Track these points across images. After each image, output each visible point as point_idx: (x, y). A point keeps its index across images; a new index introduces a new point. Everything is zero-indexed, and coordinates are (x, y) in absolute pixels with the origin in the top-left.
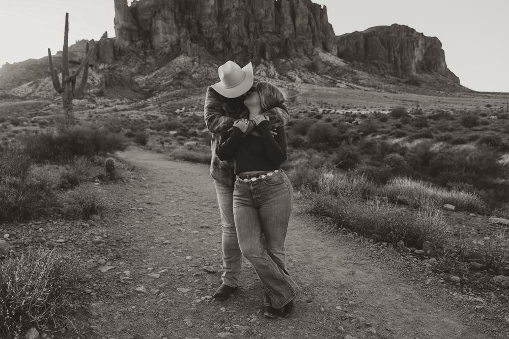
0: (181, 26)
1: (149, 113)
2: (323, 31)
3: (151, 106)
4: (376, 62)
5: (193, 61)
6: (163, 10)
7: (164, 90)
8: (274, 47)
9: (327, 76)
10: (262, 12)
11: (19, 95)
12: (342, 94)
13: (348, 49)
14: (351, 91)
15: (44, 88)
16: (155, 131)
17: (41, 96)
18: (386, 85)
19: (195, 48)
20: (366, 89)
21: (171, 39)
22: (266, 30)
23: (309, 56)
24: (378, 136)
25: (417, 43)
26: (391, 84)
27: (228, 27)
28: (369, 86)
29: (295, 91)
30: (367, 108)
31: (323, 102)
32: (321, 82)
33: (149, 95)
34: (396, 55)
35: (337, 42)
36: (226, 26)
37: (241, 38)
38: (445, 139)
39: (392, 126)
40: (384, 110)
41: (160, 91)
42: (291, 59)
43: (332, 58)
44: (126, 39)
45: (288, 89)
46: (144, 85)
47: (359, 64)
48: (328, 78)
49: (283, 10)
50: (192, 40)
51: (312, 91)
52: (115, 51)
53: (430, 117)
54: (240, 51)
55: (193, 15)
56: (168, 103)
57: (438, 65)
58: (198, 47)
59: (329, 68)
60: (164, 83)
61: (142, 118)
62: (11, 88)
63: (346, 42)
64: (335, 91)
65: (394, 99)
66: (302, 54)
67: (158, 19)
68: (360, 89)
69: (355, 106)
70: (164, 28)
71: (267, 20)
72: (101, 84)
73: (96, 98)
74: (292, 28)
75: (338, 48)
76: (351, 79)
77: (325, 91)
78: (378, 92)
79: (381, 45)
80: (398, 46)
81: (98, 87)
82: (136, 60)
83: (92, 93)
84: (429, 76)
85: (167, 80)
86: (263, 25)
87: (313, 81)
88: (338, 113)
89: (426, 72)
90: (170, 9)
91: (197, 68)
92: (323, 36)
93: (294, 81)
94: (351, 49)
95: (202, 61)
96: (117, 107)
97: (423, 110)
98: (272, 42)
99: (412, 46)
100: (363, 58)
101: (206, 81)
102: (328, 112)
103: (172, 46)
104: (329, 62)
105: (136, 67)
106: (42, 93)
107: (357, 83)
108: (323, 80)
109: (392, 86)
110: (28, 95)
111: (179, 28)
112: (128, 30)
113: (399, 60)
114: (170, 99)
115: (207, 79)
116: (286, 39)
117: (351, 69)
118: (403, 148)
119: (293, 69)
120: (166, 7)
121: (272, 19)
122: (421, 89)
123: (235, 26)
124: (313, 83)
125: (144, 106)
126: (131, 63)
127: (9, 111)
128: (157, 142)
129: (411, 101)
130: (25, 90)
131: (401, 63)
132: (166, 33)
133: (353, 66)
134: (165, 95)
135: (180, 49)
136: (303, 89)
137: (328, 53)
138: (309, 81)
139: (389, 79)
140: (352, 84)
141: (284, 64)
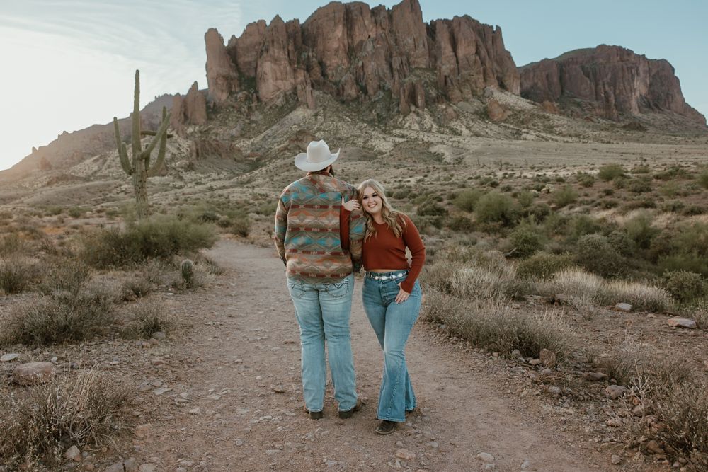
0: (297, 67)
1: (257, 190)
2: (498, 62)
3: (259, 181)
4: (578, 100)
5: (316, 115)
6: (271, 48)
7: (276, 158)
8: (429, 88)
9: (507, 125)
10: (410, 41)
11: (81, 175)
12: (530, 149)
13: (536, 84)
14: (545, 143)
15: (114, 164)
16: (263, 216)
17: (111, 175)
18: (595, 133)
19: (317, 98)
20: (566, 139)
21: (285, 86)
22: (416, 66)
23: (479, 98)
24: (577, 209)
25: (637, 70)
26: (602, 130)
27: (363, 66)
28: (570, 136)
29: (462, 148)
30: (568, 168)
31: (503, 162)
32: (499, 133)
33: (256, 165)
34: (607, 88)
35: (519, 76)
36: (360, 64)
37: (381, 79)
38: (674, 209)
39: (599, 192)
40: (592, 169)
41: (272, 159)
42: (454, 104)
43: (513, 99)
44: (222, 91)
45: (452, 146)
46: (249, 152)
47: (553, 105)
48: (509, 128)
49: (439, 37)
50: (313, 86)
51: (487, 147)
52: (208, 108)
53: (657, 177)
54: (381, 97)
55: (313, 51)
56: (282, 174)
57: (670, 100)
58: (321, 95)
59: (510, 113)
60: (276, 147)
61: (247, 199)
62: (70, 166)
63: (531, 75)
64: (520, 145)
65: (607, 152)
66: (470, 96)
67: (266, 61)
68: (557, 141)
69: (549, 166)
70: (274, 71)
71: (417, 51)
72: (191, 154)
73: (184, 173)
74: (454, 60)
75: (521, 85)
76: (542, 128)
77: (505, 146)
78: (584, 143)
79: (584, 76)
80: (609, 76)
81: (187, 158)
82: (238, 118)
83: (178, 167)
84: (659, 116)
85: (281, 144)
86: (412, 59)
87: (487, 133)
88: (525, 177)
89: (653, 110)
90: (282, 46)
91: (322, 124)
92: (498, 69)
93: (460, 134)
94: (540, 84)
95: (328, 115)
96: (213, 184)
97: (652, 166)
98: (426, 82)
99: (630, 75)
100: (558, 96)
101: (335, 141)
102: (511, 176)
103: (285, 95)
104: (509, 105)
105: (238, 128)
106: (111, 170)
107: (551, 132)
108: (502, 131)
109: (603, 133)
110: (92, 174)
111: (295, 71)
112: (226, 78)
113: (612, 95)
114: (286, 169)
115: (336, 138)
116: (445, 77)
117: (542, 113)
118: (612, 224)
119: (458, 117)
120: (275, 43)
121: (423, 49)
122: (647, 136)
123: (373, 63)
124: (487, 135)
125: (249, 181)
126: (231, 122)
127: (67, 198)
128: (263, 232)
129: (634, 154)
130: (89, 168)
131: (616, 99)
132: (277, 79)
133: (544, 108)
134: (278, 164)
135: (298, 99)
136: (474, 144)
137: (506, 92)
138: (482, 133)
139: (599, 124)
140: (544, 135)
141: (444, 112)
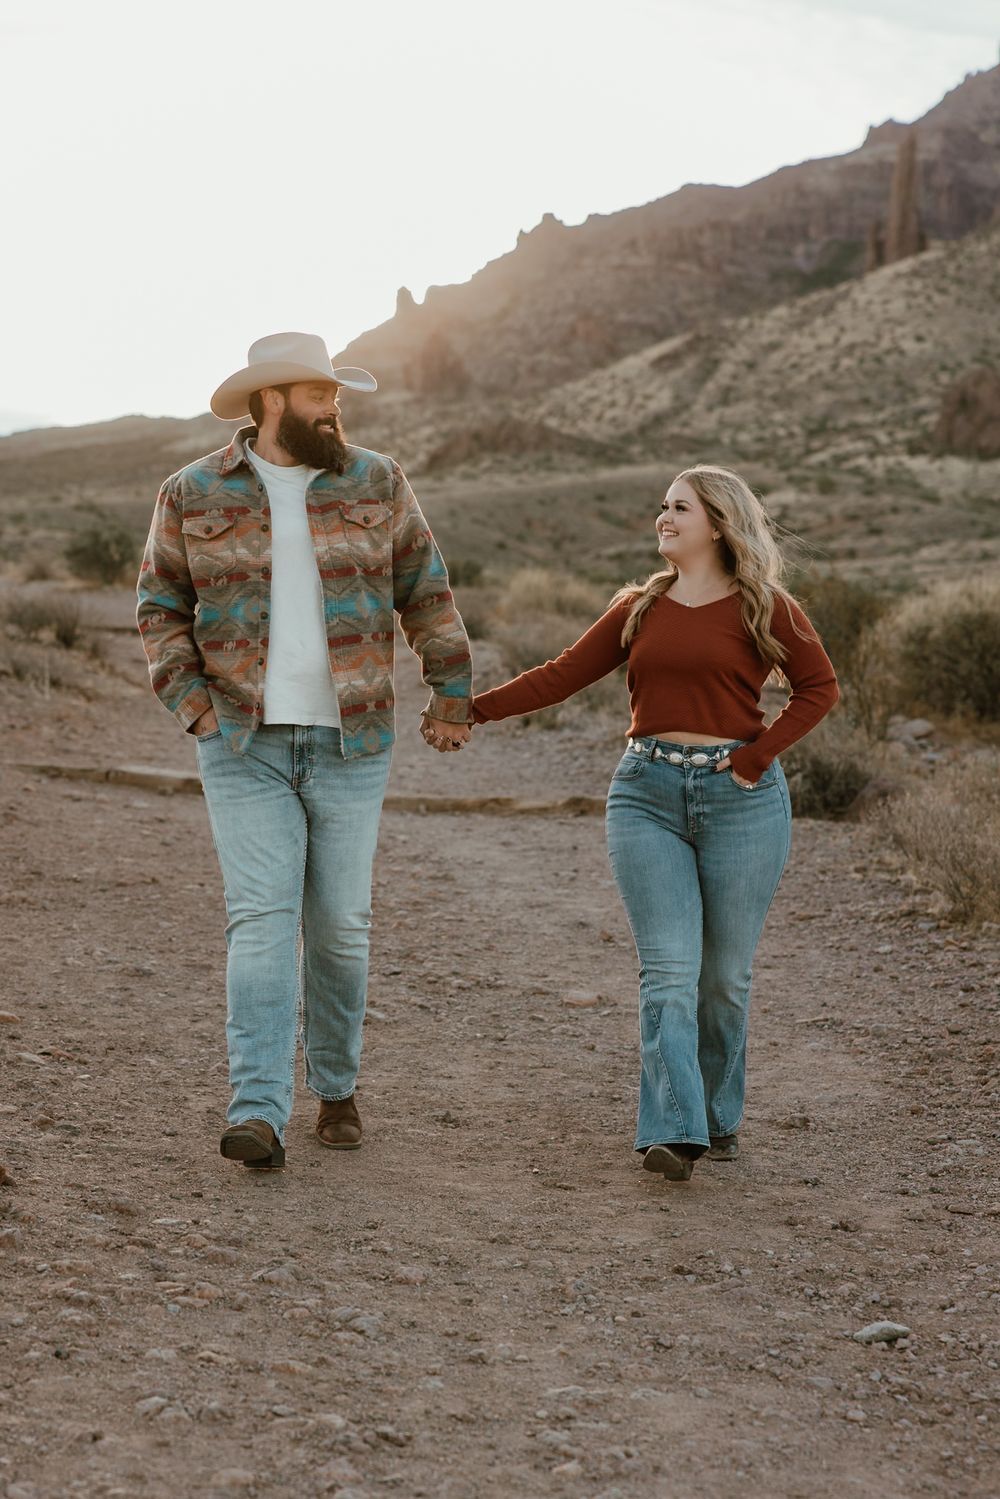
11: (588, 427)
15: (750, 382)
17: (726, 439)
62: (551, 383)
106: (732, 412)
110: (642, 430)
127: (497, 536)
130: (631, 396)
